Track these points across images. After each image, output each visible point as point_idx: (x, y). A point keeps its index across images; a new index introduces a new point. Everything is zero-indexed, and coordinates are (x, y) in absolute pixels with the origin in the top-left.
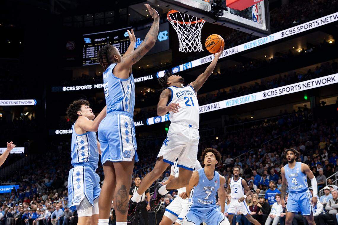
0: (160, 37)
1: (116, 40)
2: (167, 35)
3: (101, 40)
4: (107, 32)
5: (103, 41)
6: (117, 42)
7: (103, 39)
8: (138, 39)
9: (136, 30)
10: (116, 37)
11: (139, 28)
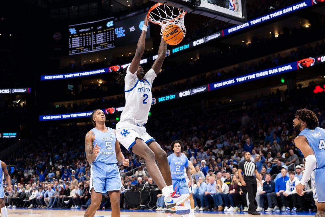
0: (141, 26)
3: (86, 30)
4: (91, 23)
5: (88, 31)
6: (101, 31)
7: (88, 29)
8: (121, 29)
9: (119, 20)
10: (100, 28)
11: (121, 18)
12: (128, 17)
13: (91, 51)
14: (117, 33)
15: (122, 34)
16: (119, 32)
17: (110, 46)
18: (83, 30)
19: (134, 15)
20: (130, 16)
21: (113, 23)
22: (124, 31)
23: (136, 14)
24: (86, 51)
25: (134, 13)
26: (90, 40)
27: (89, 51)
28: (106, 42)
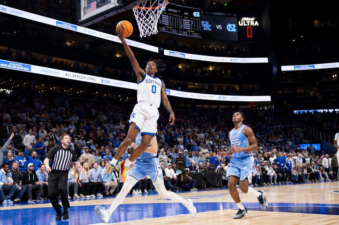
0: (228, 27)
1: (186, 16)
2: (235, 28)
3: (174, 11)
4: (178, 5)
5: (175, 12)
6: (187, 18)
7: (176, 11)
8: (207, 23)
9: (204, 14)
10: (186, 14)
11: (207, 13)
12: (214, 15)
13: (179, 34)
14: (203, 25)
15: (208, 27)
16: (205, 25)
17: (196, 35)
18: (172, 10)
19: (220, 15)
20: (217, 15)
21: (199, 14)
22: (210, 26)
23: (223, 15)
24: (174, 32)
25: (221, 14)
26: (178, 23)
27: (177, 33)
28: (193, 30)
